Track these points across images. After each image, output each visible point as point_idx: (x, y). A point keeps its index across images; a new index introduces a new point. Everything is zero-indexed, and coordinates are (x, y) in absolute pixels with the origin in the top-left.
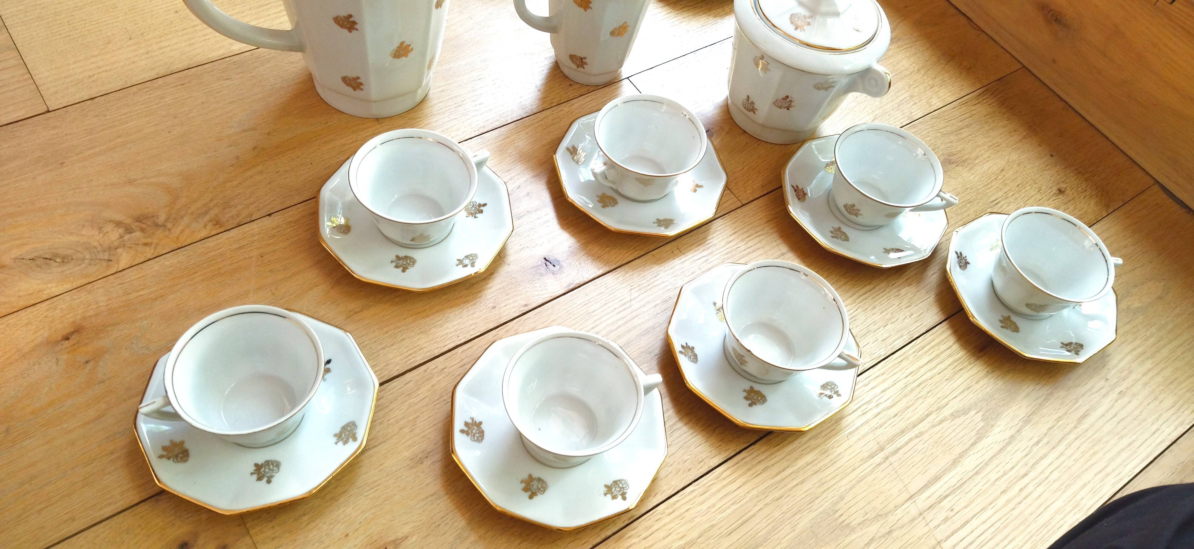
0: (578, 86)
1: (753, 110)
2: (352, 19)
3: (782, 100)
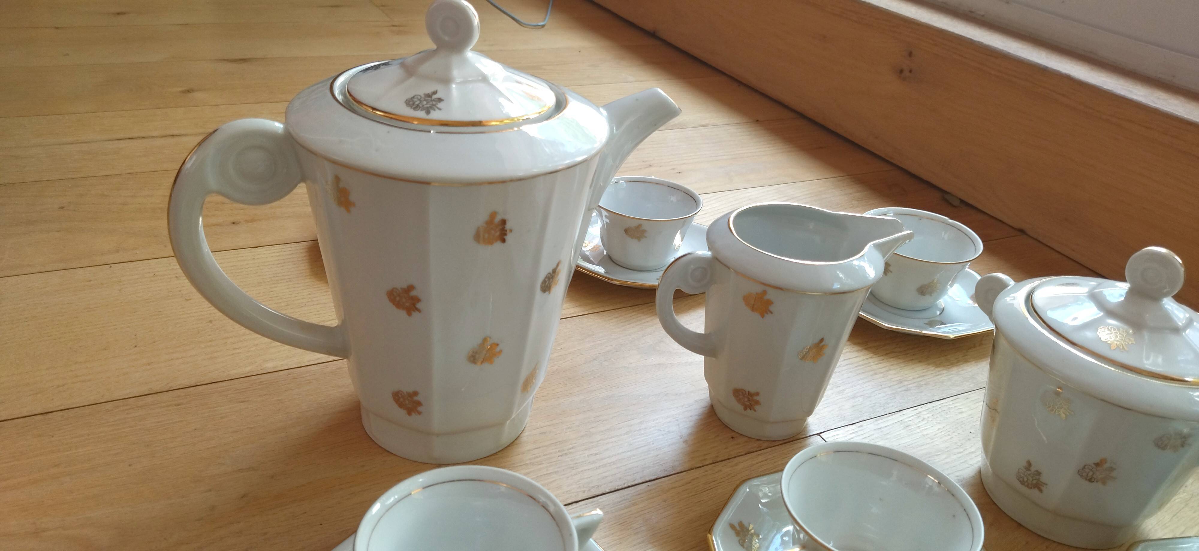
1: (1038, 486)
2: (413, 293)
3: (1094, 466)
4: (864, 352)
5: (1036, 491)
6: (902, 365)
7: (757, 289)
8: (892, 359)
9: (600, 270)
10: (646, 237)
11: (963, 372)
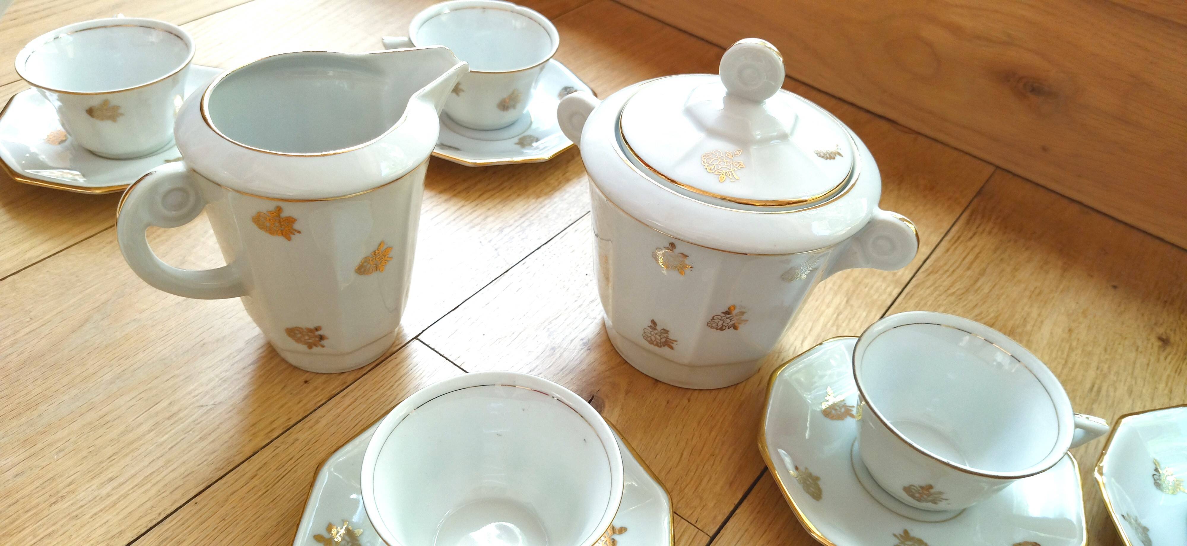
0: (322, 379)
1: (668, 343)
3: (723, 314)
4: (454, 200)
5: (666, 348)
6: (499, 206)
7: (268, 207)
8: (487, 201)
10: (122, 114)
11: (566, 196)
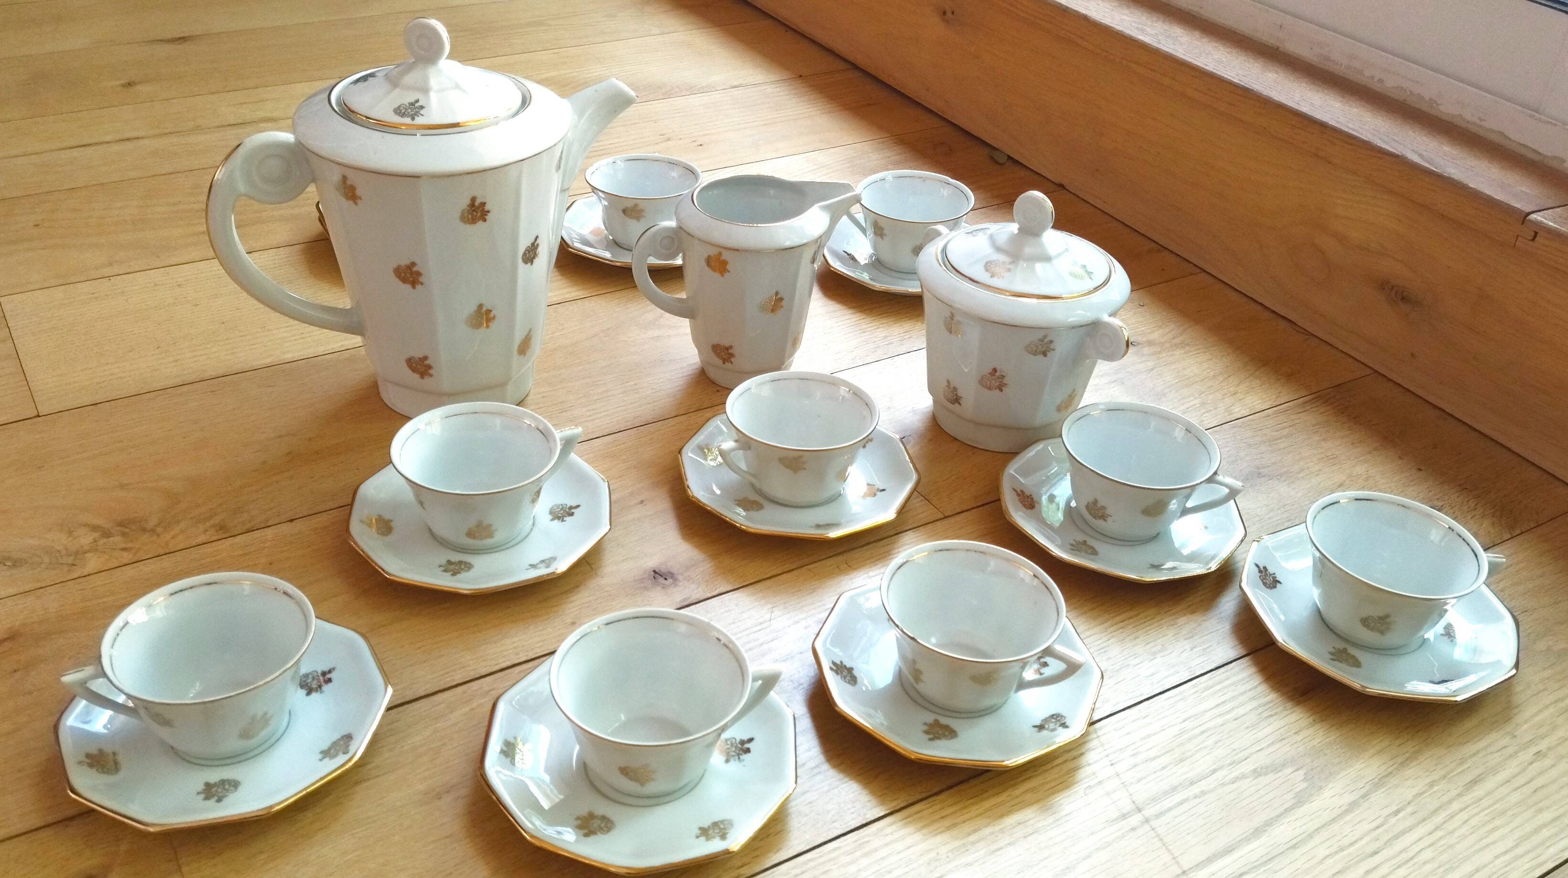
1: (957, 401)
2: (415, 269)
3: (989, 375)
5: (957, 405)
7: (713, 252)
9: (607, 255)
10: (644, 217)
